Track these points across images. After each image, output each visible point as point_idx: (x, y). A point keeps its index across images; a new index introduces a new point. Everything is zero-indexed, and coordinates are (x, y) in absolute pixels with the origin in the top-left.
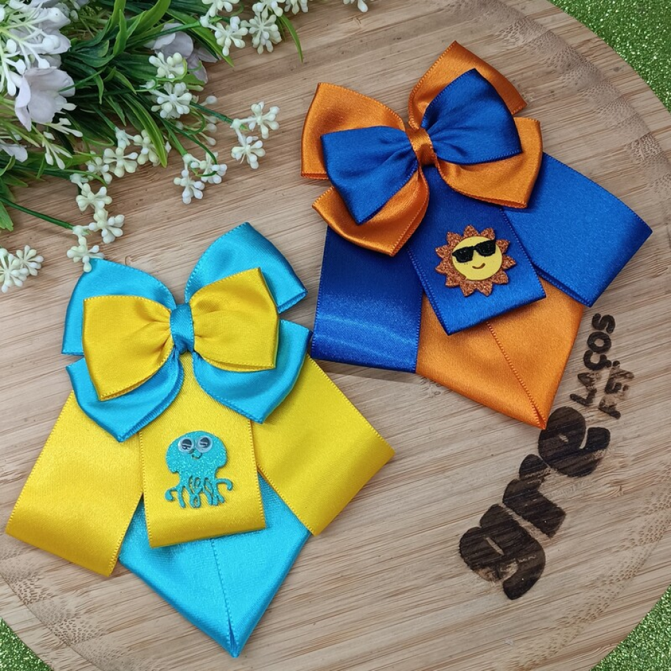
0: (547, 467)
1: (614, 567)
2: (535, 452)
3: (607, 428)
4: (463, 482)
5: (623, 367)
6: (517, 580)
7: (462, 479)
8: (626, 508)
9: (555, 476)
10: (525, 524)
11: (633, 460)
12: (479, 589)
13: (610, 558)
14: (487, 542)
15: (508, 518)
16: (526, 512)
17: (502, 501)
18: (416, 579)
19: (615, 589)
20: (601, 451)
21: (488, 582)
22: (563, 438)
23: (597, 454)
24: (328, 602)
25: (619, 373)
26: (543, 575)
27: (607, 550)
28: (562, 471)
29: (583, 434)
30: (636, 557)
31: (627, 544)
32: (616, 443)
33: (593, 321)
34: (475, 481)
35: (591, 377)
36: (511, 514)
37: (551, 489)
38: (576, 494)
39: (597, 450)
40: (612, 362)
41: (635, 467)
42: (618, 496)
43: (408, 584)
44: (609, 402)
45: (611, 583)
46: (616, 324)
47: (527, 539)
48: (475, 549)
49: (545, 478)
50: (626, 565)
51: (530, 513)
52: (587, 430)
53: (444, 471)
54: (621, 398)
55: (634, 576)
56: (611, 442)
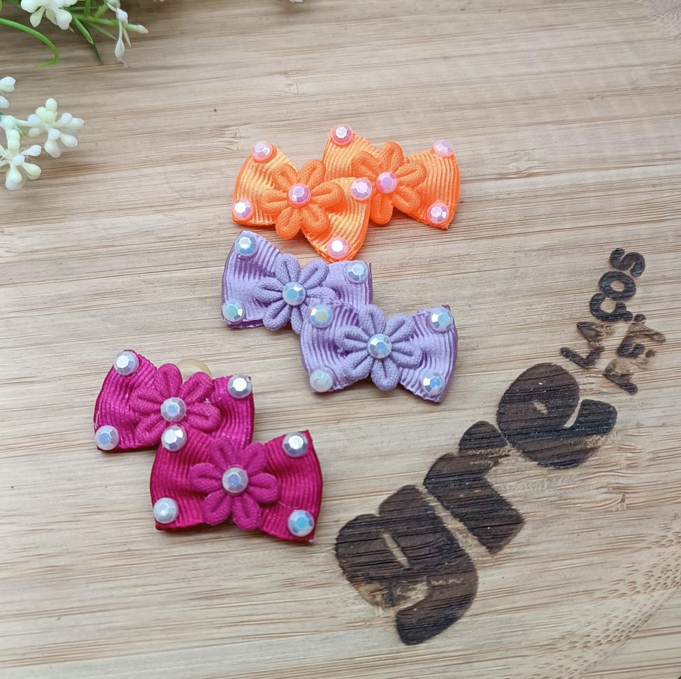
0: (506, 444)
1: (595, 623)
2: (491, 420)
3: (613, 405)
4: (364, 442)
5: (649, 324)
6: (422, 612)
7: (364, 438)
8: (628, 531)
9: (517, 460)
10: (453, 524)
11: (650, 460)
12: (355, 615)
13: (590, 607)
14: (384, 541)
15: (427, 510)
16: (459, 506)
17: (423, 481)
18: (250, 578)
19: (591, 656)
20: (598, 437)
21: (372, 607)
22: (540, 407)
23: (591, 441)
24: (92, 587)
25: (643, 331)
26: (468, 613)
27: (586, 592)
28: (529, 454)
29: (573, 407)
30: (636, 610)
31: (623, 588)
32: (625, 429)
33: (611, 257)
34: (384, 444)
35: (599, 329)
36: (433, 504)
37: (506, 479)
38: (546, 493)
39: (592, 434)
40: (634, 315)
41: (651, 470)
42: (617, 510)
43: (235, 584)
44: (622, 369)
45: (587, 647)
46: (646, 267)
47: (451, 548)
48: (362, 549)
49: (500, 460)
50: (616, 621)
51: (464, 510)
52: (580, 401)
53: (338, 421)
54: (642, 366)
55: (628, 638)
56: (617, 426)
